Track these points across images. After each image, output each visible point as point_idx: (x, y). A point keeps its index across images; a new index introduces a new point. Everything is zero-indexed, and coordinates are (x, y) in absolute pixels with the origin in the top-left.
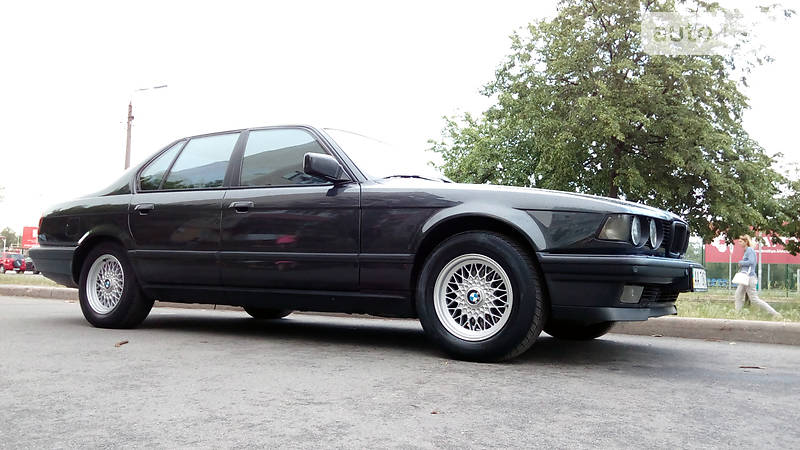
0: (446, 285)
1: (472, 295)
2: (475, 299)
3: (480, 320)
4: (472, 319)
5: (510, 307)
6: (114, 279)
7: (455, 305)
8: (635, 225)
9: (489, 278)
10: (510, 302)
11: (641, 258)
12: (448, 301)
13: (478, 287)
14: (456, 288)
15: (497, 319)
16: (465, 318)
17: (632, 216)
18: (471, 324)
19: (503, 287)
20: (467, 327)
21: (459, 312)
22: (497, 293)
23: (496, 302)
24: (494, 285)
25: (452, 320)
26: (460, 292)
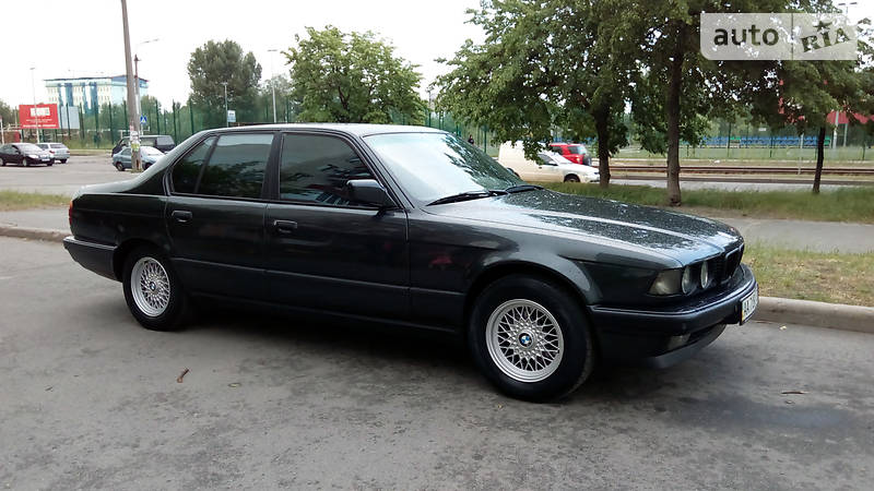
0: (498, 325)
1: (524, 338)
2: (527, 342)
3: (532, 361)
4: (524, 360)
5: (562, 353)
6: (158, 282)
7: (507, 344)
8: (686, 275)
9: (540, 322)
10: (561, 347)
11: (691, 314)
12: (500, 340)
13: (530, 329)
14: (508, 328)
15: (548, 363)
16: (517, 357)
17: (684, 268)
18: (522, 364)
19: (554, 332)
20: (519, 366)
21: (511, 352)
22: (548, 338)
23: (548, 346)
24: (546, 329)
25: (504, 358)
26: (512, 333)
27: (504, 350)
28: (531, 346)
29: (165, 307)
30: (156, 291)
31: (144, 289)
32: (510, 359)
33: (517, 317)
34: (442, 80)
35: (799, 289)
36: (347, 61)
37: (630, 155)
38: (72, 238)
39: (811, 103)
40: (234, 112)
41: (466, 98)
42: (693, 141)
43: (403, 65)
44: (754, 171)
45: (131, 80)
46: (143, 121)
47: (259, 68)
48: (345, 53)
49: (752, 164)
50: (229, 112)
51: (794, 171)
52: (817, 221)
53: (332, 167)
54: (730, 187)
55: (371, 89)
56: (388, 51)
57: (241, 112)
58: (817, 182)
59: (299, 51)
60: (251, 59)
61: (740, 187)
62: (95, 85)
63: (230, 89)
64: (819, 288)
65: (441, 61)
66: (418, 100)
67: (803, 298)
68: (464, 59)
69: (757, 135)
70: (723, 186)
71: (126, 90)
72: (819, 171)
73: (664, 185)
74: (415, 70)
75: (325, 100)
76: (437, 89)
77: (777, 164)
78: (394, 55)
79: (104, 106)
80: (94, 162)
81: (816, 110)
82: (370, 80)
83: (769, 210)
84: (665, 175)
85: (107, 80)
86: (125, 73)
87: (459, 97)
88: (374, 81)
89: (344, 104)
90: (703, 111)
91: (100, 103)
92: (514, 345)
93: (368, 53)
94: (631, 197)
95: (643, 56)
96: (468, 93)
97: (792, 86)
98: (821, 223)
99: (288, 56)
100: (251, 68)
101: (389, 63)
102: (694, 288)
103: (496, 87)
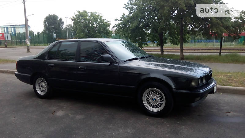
3: (156, 106)
4: (154, 105)
5: (165, 103)
6: (44, 85)
7: (149, 101)
8: (200, 80)
9: (158, 95)
10: (165, 102)
11: (202, 91)
12: (147, 100)
13: (155, 97)
14: (149, 96)
15: (161, 106)
16: (152, 105)
17: (199, 78)
18: (153, 107)
19: (162, 97)
20: (152, 107)
21: (150, 103)
22: (161, 99)
23: (161, 101)
24: (160, 97)
25: (148, 105)
26: (150, 98)
27: (148, 103)
28: (156, 101)
29: (46, 92)
30: (43, 87)
31: (40, 87)
32: (149, 105)
33: (152, 93)
34: (116, 25)
35: (224, 83)
36: (89, 20)
37: (168, 46)
38: (17, 72)
39: (219, 31)
40: (56, 35)
41: (123, 30)
42: (186, 42)
43: (105, 21)
44: (202, 49)
45: (26, 26)
46: (30, 38)
47: (63, 22)
48: (89, 18)
49: (201, 48)
50: (55, 35)
51: (213, 49)
52: (222, 63)
53: (87, 51)
54: (196, 54)
55: (96, 28)
56: (101, 17)
57: (57, 35)
58: (220, 52)
59: (76, 17)
60: (61, 20)
61: (199, 54)
62: (15, 27)
63: (54, 28)
64: (229, 83)
65: (116, 20)
66: (110, 31)
67: (225, 85)
68: (123, 19)
69: (201, 39)
70: (194, 54)
71: (25, 29)
72: (221, 49)
73: (179, 54)
74: (108, 22)
75: (83, 31)
76: (115, 28)
77: (207, 47)
78: (103, 18)
79: (18, 33)
80: (15, 50)
81: (220, 33)
82: (96, 25)
83: (208, 61)
84: (179, 51)
85: (18, 26)
86: (25, 24)
87: (121, 30)
88: (97, 26)
89: (89, 32)
90: (188, 33)
91: (16, 33)
92: (151, 101)
93: (95, 18)
94: (170, 57)
95: (172, 18)
96: (124, 29)
97: (213, 26)
98: (223, 64)
99: (72, 19)
100: (61, 22)
101: (101, 21)
102: (202, 84)
103: (132, 27)
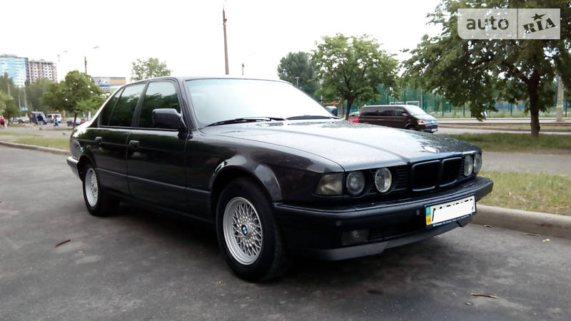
0: (232, 218)
1: (244, 228)
3: (250, 248)
4: (246, 246)
7: (237, 233)
9: (253, 216)
12: (234, 230)
13: (248, 222)
14: (237, 221)
16: (243, 244)
20: (244, 251)
21: (239, 239)
22: (258, 230)
23: (257, 236)
24: (256, 222)
25: (236, 244)
26: (239, 224)
27: (236, 238)
28: (247, 234)
32: (240, 246)
33: (242, 212)
36: (347, 55)
43: (385, 55)
48: (347, 50)
59: (318, 51)
63: (300, 81)
65: (405, 51)
68: (422, 48)
78: (379, 49)
92: (240, 235)
101: (375, 54)
102: (369, 192)
103: (443, 65)
